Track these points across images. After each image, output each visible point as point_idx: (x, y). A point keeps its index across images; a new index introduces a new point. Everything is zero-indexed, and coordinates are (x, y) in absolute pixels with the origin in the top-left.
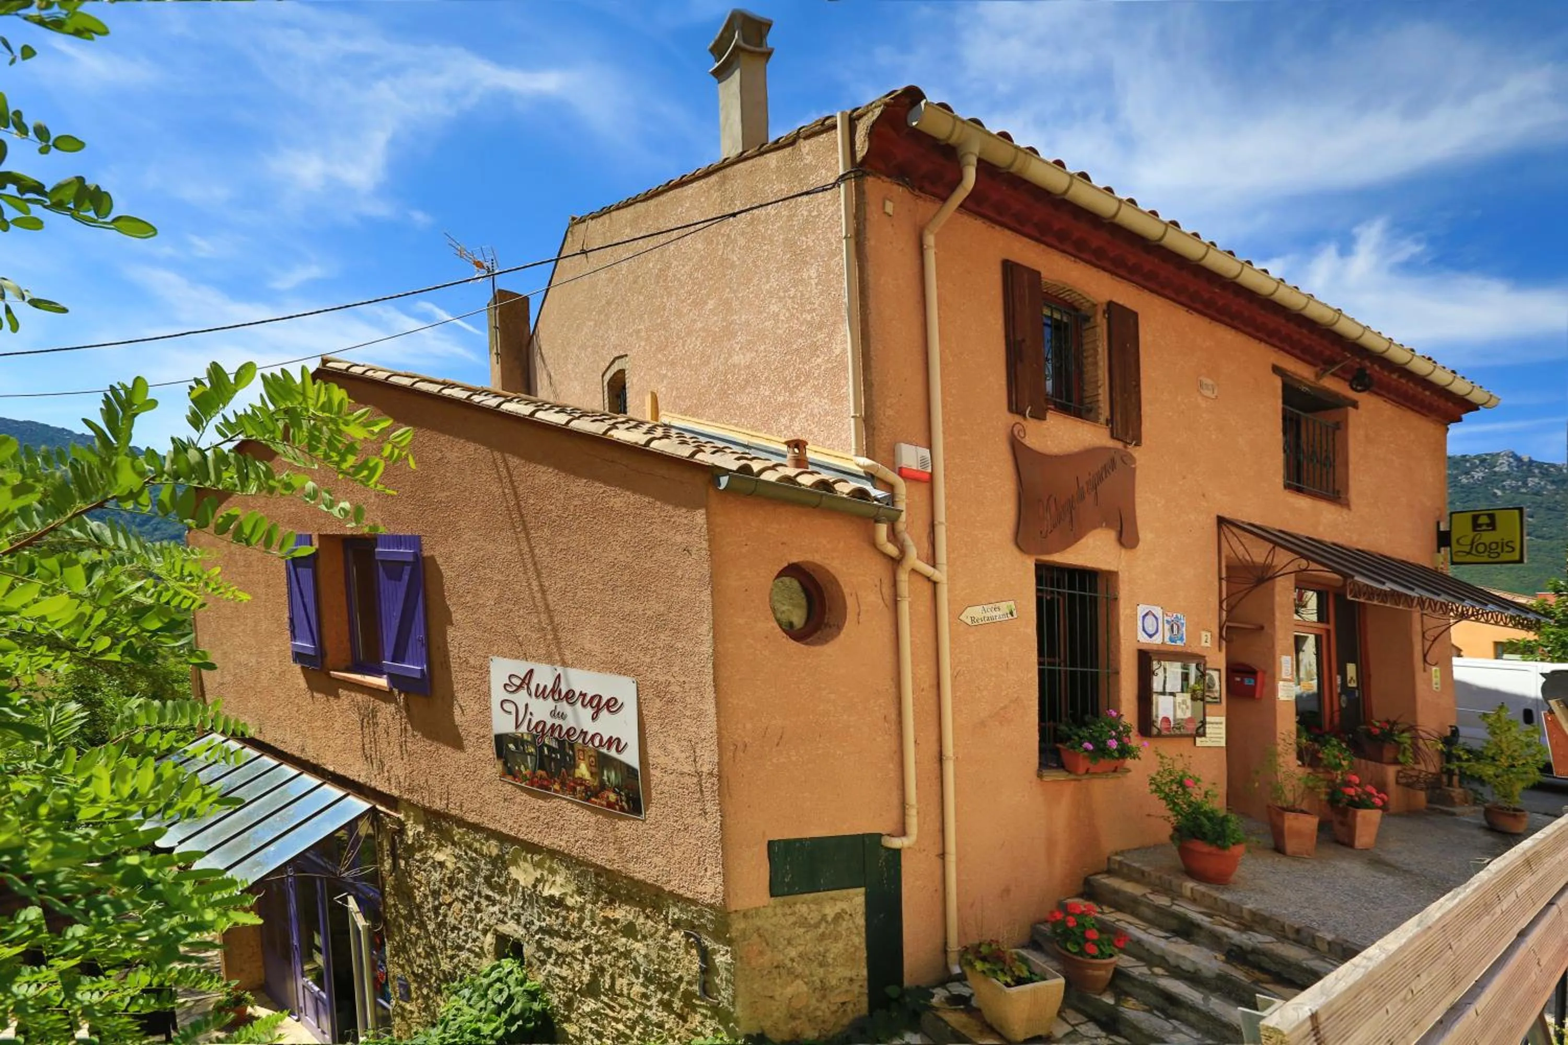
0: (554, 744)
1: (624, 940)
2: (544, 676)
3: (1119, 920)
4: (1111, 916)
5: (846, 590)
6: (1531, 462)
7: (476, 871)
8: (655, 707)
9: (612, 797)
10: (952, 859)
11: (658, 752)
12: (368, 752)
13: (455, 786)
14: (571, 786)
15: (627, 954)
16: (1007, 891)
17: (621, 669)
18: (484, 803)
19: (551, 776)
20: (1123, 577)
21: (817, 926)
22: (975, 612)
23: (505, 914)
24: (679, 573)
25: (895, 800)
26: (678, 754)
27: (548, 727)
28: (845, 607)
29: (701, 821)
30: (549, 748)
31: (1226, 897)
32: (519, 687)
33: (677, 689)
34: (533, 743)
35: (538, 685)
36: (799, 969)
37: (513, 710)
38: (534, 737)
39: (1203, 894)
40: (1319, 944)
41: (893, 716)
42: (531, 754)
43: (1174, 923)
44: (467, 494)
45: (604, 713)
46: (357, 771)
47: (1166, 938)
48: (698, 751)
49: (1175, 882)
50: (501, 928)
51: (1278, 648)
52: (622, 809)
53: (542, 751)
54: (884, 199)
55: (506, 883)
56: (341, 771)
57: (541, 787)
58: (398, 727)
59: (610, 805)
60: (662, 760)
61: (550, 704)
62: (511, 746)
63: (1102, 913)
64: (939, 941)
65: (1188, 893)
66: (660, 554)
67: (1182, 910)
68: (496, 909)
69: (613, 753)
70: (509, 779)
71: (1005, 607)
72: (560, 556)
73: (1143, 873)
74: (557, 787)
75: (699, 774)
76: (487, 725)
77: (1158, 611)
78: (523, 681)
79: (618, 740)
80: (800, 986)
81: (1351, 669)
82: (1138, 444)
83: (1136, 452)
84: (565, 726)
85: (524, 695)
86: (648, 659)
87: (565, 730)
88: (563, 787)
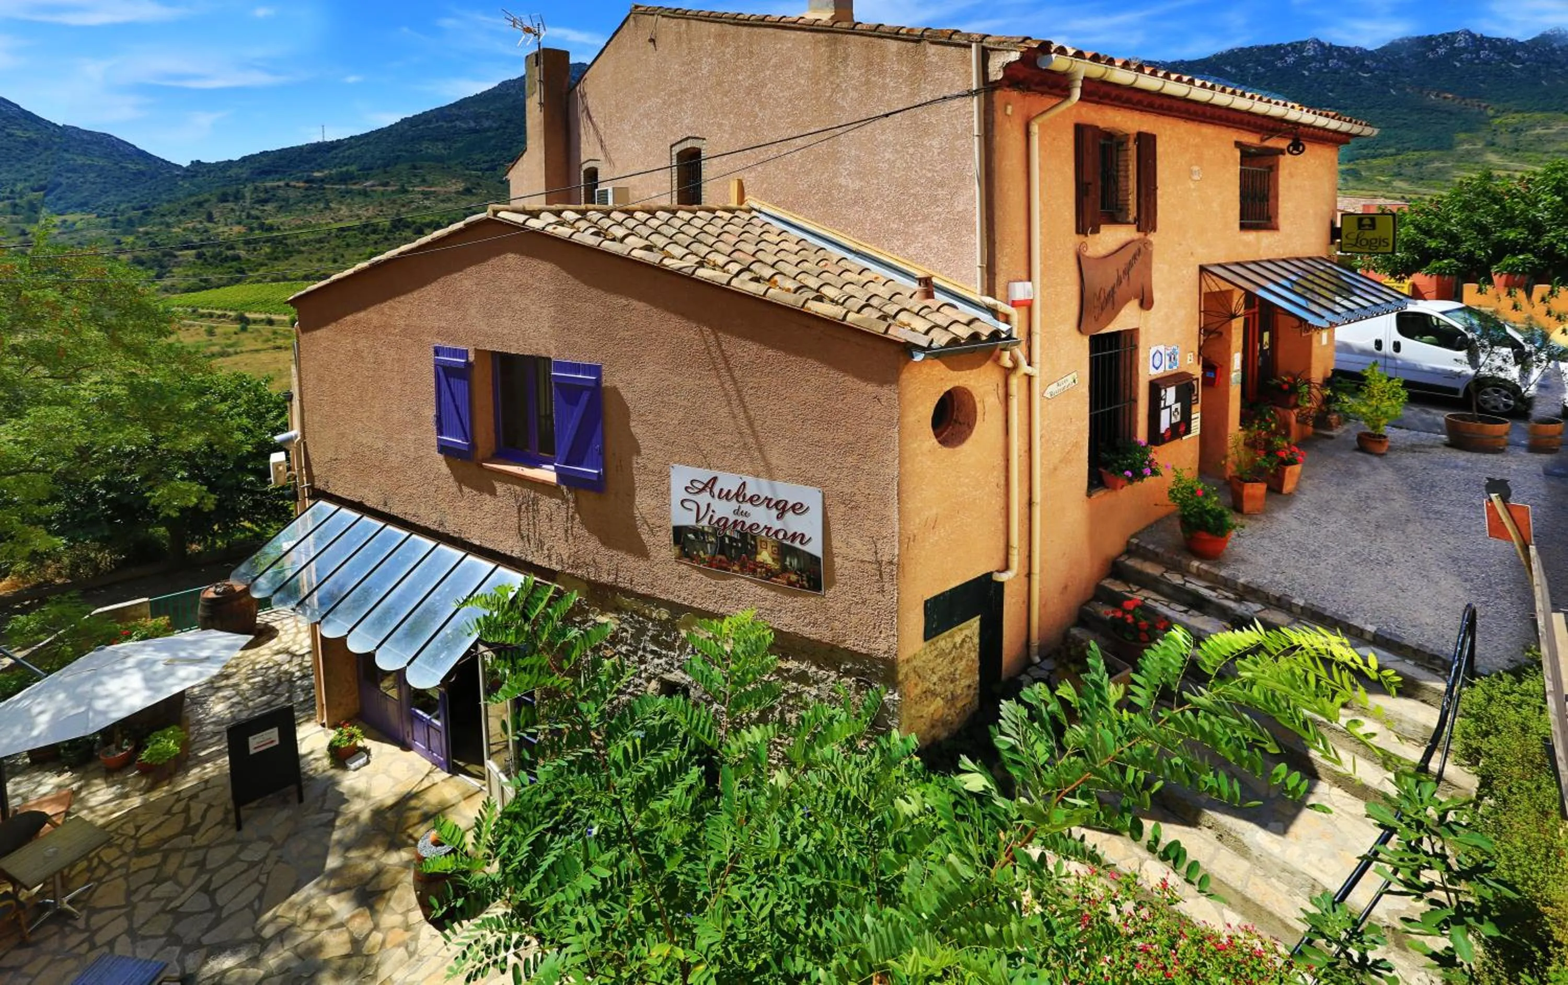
0: (736, 536)
1: (795, 684)
2: (728, 482)
3: (1146, 598)
4: (1141, 595)
5: (977, 399)
6: (1331, 46)
7: (642, 631)
8: (837, 512)
9: (794, 578)
10: (1036, 579)
11: (839, 545)
12: (525, 533)
13: (625, 564)
14: (751, 568)
15: (798, 695)
16: (1066, 587)
17: (808, 481)
18: (656, 578)
19: (731, 560)
20: (1142, 330)
21: (950, 653)
22: (1053, 388)
23: (672, 665)
24: (869, 414)
25: (1002, 545)
26: (859, 546)
27: (730, 522)
28: (975, 412)
29: (880, 597)
30: (731, 538)
31: (1223, 573)
32: (701, 491)
33: (862, 499)
34: (714, 534)
35: (721, 490)
36: (938, 689)
37: (694, 507)
38: (715, 530)
39: (1206, 572)
40: (1294, 609)
41: (1002, 482)
42: (711, 543)
43: (1189, 599)
44: (654, 335)
45: (789, 515)
46: (511, 546)
47: (1186, 612)
48: (879, 546)
49: (1184, 561)
50: (667, 676)
51: (1233, 350)
52: (802, 587)
53: (722, 539)
54: (1007, 104)
55: (675, 641)
56: (490, 546)
57: (721, 568)
58: (564, 514)
59: (790, 583)
60: (844, 550)
61: (734, 504)
62: (691, 536)
63: (1132, 592)
64: (1024, 639)
65: (1194, 570)
66: (850, 398)
67: (1193, 587)
68: (662, 661)
69: (797, 544)
70: (686, 561)
71: (1070, 379)
72: (752, 391)
73: (1157, 554)
74: (736, 568)
75: (879, 563)
76: (665, 517)
77: (1161, 348)
78: (706, 485)
79: (803, 535)
80: (939, 702)
81: (1266, 335)
82: (1154, 229)
83: (1152, 237)
84: (748, 522)
85: (706, 496)
86: (835, 475)
87: (747, 525)
88: (743, 568)
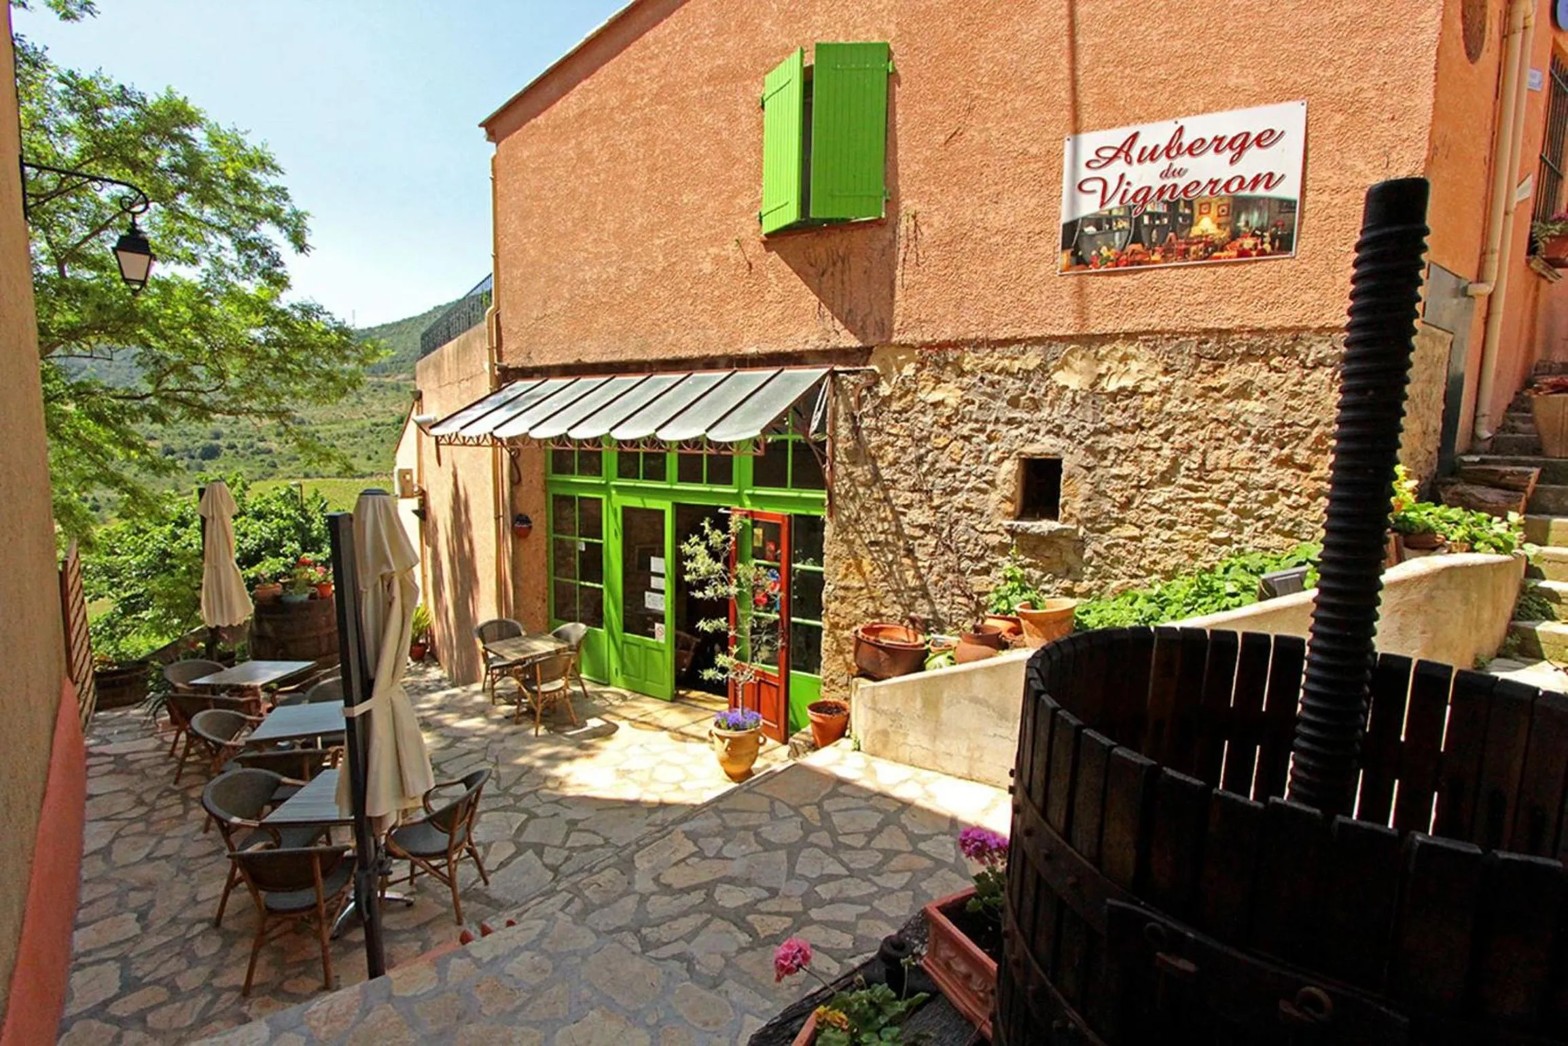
0: (1161, 209)
1: (1231, 405)
2: (1156, 134)
7: (995, 396)
8: (1332, 123)
9: (1249, 243)
10: (1498, 320)
14: (1181, 249)
15: (1232, 420)
17: (1286, 95)
18: (1028, 309)
19: (1150, 246)
23: (1038, 430)
25: (1478, 249)
27: (1153, 192)
30: (1152, 216)
32: (1112, 158)
33: (1372, 93)
34: (1127, 216)
35: (1144, 149)
37: (1099, 186)
38: (1130, 209)
42: (1121, 230)
45: (1251, 152)
50: (1029, 449)
52: (1261, 253)
53: (1139, 220)
55: (1046, 394)
57: (1131, 263)
59: (1243, 253)
61: (1162, 164)
62: (1089, 229)
68: (1023, 430)
69: (1260, 191)
70: (1077, 268)
74: (1156, 256)
76: (1051, 215)
78: (1120, 149)
79: (1271, 175)
84: (1182, 182)
85: (1119, 166)
86: (1330, 72)
87: (1181, 187)
88: (1167, 253)
